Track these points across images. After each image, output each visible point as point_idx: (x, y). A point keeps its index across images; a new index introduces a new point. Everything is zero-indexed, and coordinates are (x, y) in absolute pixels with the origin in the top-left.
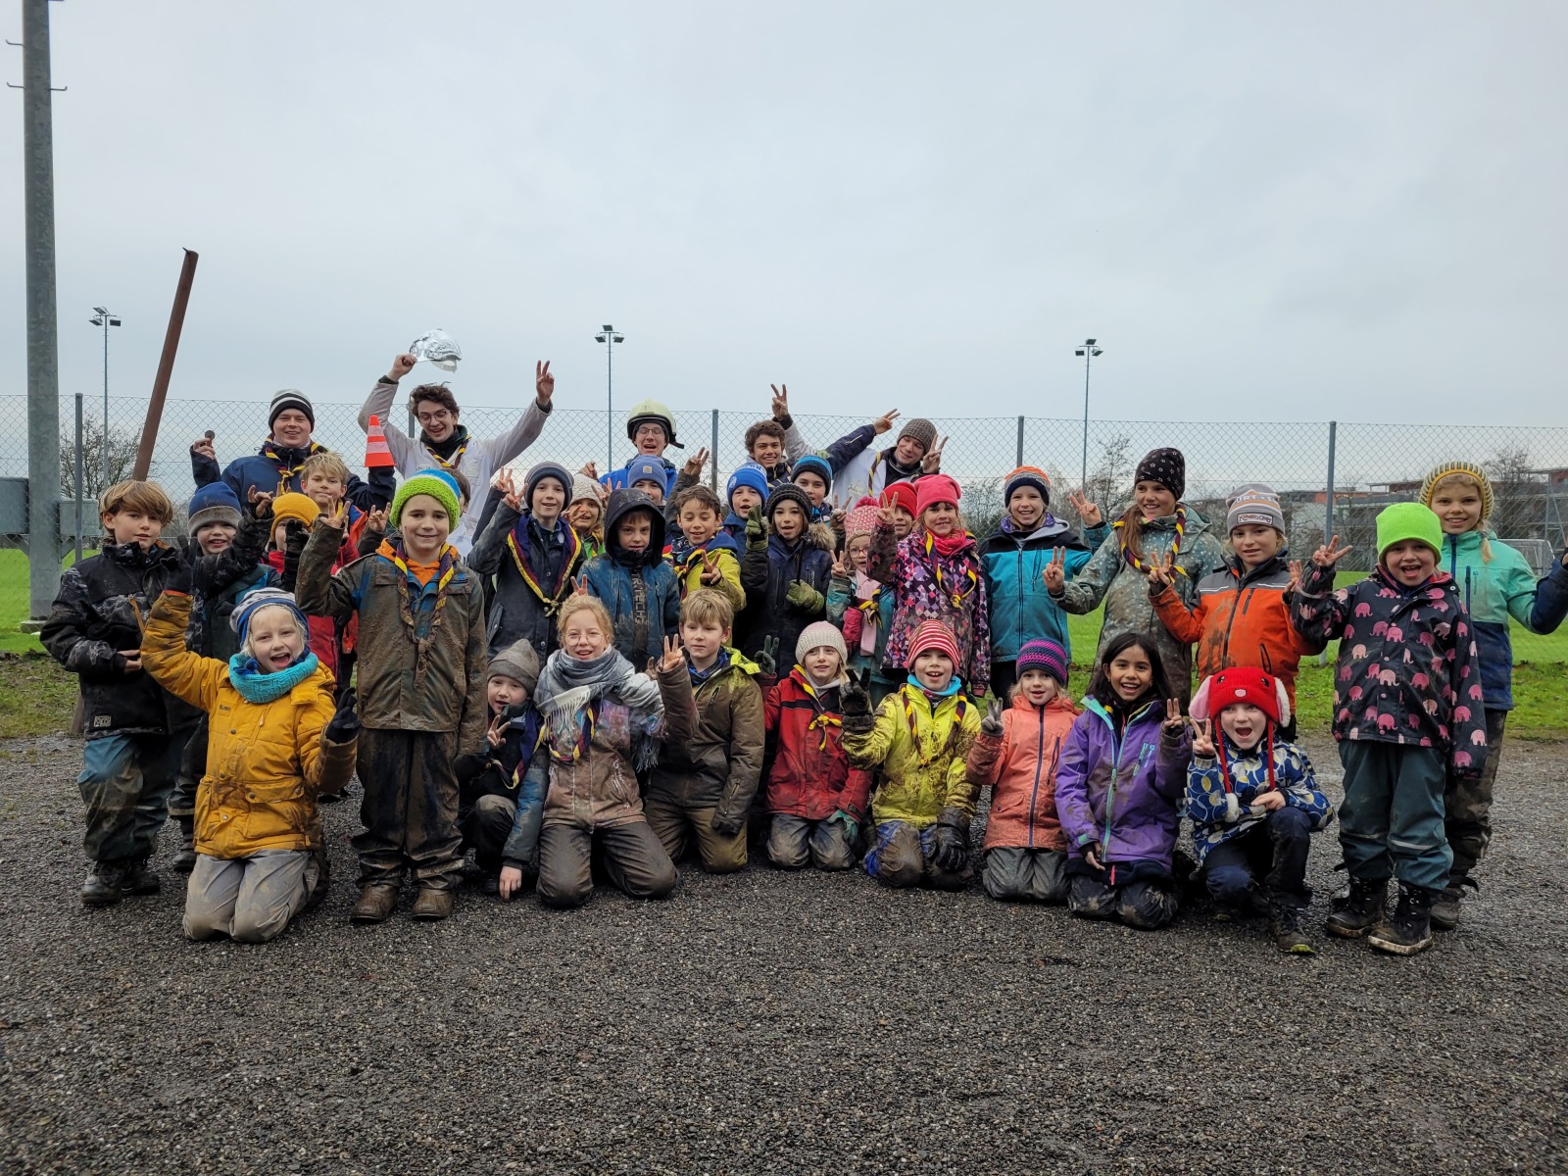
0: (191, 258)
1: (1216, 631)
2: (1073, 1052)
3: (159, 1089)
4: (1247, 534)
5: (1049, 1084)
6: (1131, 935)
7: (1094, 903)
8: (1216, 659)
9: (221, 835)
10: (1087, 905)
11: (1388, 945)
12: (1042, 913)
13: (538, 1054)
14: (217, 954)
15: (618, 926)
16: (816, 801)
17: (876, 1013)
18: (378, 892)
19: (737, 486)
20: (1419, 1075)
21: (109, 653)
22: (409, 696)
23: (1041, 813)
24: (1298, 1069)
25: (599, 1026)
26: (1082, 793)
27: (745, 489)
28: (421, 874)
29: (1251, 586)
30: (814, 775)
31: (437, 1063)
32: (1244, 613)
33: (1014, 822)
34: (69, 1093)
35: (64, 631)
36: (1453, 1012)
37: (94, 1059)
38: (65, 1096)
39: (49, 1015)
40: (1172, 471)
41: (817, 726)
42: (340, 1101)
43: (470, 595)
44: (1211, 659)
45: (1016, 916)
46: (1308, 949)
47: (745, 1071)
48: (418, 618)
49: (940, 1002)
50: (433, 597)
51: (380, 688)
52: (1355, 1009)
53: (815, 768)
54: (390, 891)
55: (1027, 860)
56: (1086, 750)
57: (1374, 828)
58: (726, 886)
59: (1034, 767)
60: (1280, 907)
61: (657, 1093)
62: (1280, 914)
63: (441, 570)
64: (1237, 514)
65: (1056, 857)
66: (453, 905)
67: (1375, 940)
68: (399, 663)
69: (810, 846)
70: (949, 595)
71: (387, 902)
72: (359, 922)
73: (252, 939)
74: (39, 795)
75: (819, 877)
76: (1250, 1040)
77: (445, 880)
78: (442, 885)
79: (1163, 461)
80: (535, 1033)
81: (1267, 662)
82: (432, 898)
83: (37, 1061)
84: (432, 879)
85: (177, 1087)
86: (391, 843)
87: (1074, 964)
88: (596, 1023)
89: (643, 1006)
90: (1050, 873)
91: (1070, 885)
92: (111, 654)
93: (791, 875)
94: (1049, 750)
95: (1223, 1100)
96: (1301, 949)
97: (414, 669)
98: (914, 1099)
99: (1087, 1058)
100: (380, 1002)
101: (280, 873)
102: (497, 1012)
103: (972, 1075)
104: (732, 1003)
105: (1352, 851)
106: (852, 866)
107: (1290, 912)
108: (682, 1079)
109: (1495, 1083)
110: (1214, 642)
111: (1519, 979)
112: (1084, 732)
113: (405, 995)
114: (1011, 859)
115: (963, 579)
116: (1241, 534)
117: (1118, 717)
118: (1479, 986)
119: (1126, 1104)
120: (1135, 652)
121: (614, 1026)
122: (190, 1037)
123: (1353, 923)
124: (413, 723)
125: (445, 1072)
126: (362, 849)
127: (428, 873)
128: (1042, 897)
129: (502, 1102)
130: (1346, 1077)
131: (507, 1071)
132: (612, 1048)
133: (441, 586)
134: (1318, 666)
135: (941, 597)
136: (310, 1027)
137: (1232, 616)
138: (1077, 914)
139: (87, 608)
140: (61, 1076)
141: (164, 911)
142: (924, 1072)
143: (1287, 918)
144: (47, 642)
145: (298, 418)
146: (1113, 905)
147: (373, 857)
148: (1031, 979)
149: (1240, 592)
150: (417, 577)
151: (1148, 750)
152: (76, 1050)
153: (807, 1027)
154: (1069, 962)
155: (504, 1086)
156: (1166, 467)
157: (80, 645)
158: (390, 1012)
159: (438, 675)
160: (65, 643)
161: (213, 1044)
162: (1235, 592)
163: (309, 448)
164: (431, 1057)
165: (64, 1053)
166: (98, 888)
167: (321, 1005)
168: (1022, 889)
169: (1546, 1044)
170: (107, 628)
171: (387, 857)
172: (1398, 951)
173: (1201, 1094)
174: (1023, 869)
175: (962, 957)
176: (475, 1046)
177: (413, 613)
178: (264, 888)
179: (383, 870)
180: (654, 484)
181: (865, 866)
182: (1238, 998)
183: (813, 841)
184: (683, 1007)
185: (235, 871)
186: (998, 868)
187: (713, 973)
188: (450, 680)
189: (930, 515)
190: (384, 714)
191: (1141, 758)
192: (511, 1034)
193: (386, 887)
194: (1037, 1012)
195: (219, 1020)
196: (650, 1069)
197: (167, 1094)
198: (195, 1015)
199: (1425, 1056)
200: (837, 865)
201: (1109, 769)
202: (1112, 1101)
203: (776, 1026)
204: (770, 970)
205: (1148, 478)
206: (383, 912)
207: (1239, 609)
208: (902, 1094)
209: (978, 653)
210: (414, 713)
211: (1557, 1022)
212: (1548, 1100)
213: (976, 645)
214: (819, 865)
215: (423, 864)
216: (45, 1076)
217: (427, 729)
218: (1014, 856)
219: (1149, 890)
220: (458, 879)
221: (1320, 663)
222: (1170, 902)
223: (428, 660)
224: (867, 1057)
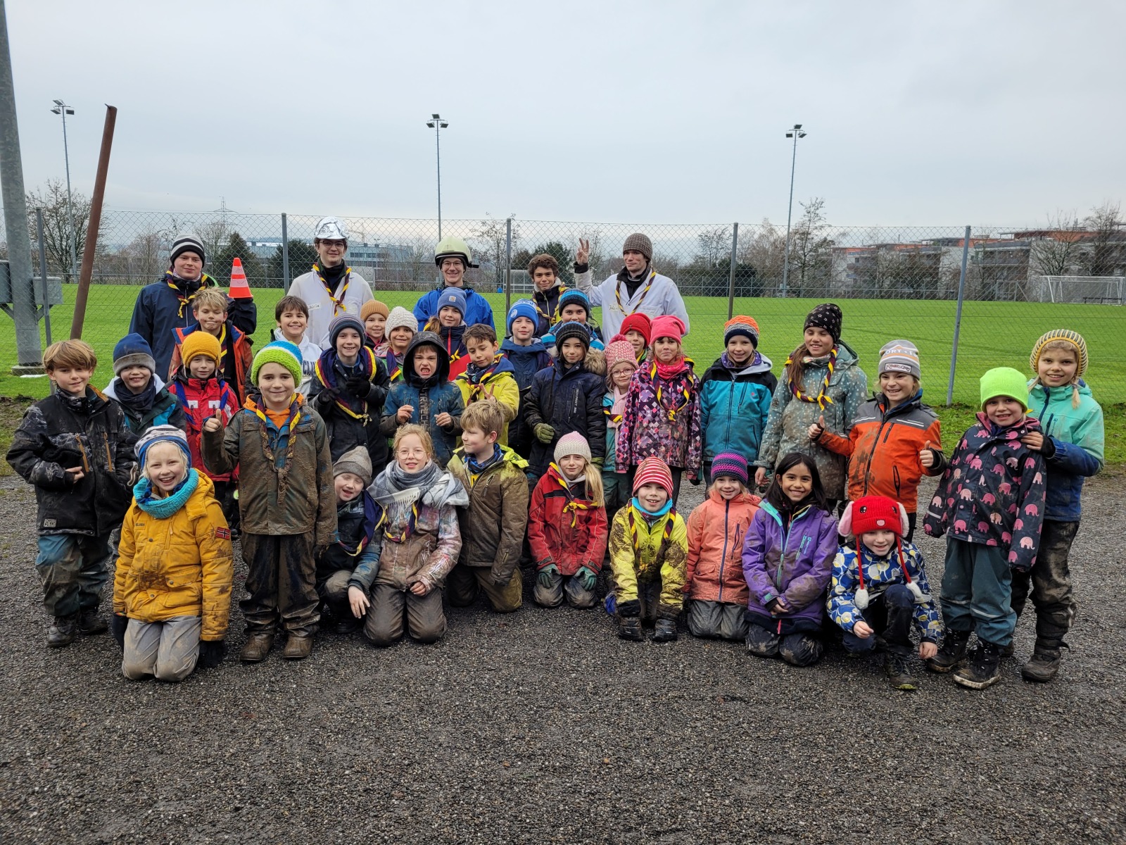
0: (112, 112)
1: (863, 453)
2: (738, 787)
3: (103, 825)
4: (891, 378)
5: (717, 819)
6: (788, 671)
7: (762, 647)
8: (861, 472)
9: (147, 606)
10: (758, 648)
11: (967, 683)
12: (726, 649)
13: (365, 791)
14: (147, 693)
15: (427, 665)
16: (568, 561)
17: (602, 751)
18: (259, 640)
19: (517, 317)
20: (976, 807)
21: (61, 472)
22: (274, 511)
23: (727, 579)
24: (893, 802)
25: (409, 765)
27: (524, 319)
28: (289, 627)
29: (892, 421)
30: (566, 543)
31: (294, 801)
32: (885, 441)
33: (710, 583)
34: (40, 829)
35: (25, 455)
36: (1007, 745)
37: (58, 797)
38: (38, 833)
39: (28, 754)
40: (833, 321)
41: (569, 510)
42: (226, 837)
43: (315, 431)
44: (858, 471)
45: (708, 653)
46: (912, 687)
47: (507, 808)
48: (276, 454)
49: (648, 739)
50: (287, 437)
51: (254, 505)
52: (939, 743)
53: (567, 538)
54: (267, 638)
55: (718, 610)
56: (764, 536)
57: (963, 596)
58: (506, 625)
59: (721, 546)
60: (893, 655)
61: (445, 830)
62: (893, 659)
63: (291, 415)
64: (885, 363)
65: (739, 609)
66: (313, 646)
67: (958, 678)
68: (265, 487)
69: (565, 592)
70: (667, 410)
71: (266, 646)
72: (246, 662)
73: (170, 680)
74: (24, 534)
75: (571, 615)
76: (862, 774)
77: (306, 631)
78: (304, 634)
79: (828, 313)
80: (364, 771)
81: (897, 479)
82: (297, 643)
83: (19, 799)
84: (297, 630)
85: (115, 823)
86: (266, 607)
87: (745, 701)
88: (406, 762)
89: (440, 745)
90: (734, 620)
91: (748, 628)
92: (63, 473)
93: (552, 612)
94: (732, 533)
95: (837, 833)
96: (906, 688)
97: (277, 491)
98: (623, 834)
99: (746, 792)
100: (257, 741)
101: (190, 632)
102: (339, 750)
103: (664, 811)
104: (503, 743)
105: (948, 610)
106: (595, 605)
107: (900, 658)
108: (463, 816)
109: (1029, 815)
110: (861, 460)
111: (1057, 712)
112: (762, 523)
113: (276, 733)
114: (706, 609)
115: (679, 396)
116: (887, 378)
117: (785, 516)
118: (1028, 718)
119: (770, 838)
120: (801, 469)
121: (419, 764)
122: (126, 775)
123: (944, 662)
124: (277, 529)
125: (299, 808)
126: (246, 610)
127: (294, 626)
128: (727, 637)
129: (338, 838)
130: (926, 811)
131: (343, 808)
132: (416, 786)
133: (291, 428)
134: (945, 406)
135: (661, 411)
136: (208, 765)
137: (876, 443)
138: (751, 653)
139: (43, 437)
140: (35, 813)
141: (110, 650)
142: (631, 809)
143: (897, 663)
144: (12, 462)
145: (194, 259)
146: (777, 648)
147: (255, 617)
148: (714, 716)
149: (883, 424)
150: (275, 422)
151: (807, 541)
152: (46, 789)
153: (553, 766)
154: (741, 699)
155: (340, 822)
156: (829, 318)
157: (39, 466)
158: (264, 750)
159: (295, 493)
160: (27, 464)
161: (140, 782)
162: (879, 424)
163: (200, 280)
164: (290, 794)
165: (37, 792)
166: (58, 636)
167: (217, 743)
168: (713, 631)
169: (1069, 776)
170: (59, 453)
171: (264, 616)
172: (974, 686)
173: (823, 829)
174: (715, 616)
175: (666, 695)
176: (321, 785)
177: (272, 450)
178: (179, 644)
179: (262, 625)
180: (456, 310)
181: (605, 605)
182: (858, 733)
183: (569, 587)
184: (468, 746)
185: (155, 629)
186: (697, 615)
187: (491, 713)
188: (305, 496)
189: (658, 346)
190: (257, 523)
191: (801, 547)
192: (347, 772)
193: (265, 636)
194: (715, 749)
195: (146, 758)
196: (441, 807)
197: (108, 829)
198: (129, 753)
199: (983, 788)
200: (585, 604)
201: (779, 554)
202: (760, 836)
203: (532, 764)
204: (531, 709)
205: (816, 325)
206: (262, 654)
207: (881, 439)
208: (615, 830)
209: (690, 448)
210: (278, 522)
211: (1079, 754)
212: (1064, 832)
213: (689, 442)
214: (572, 604)
215: (290, 620)
216: (24, 814)
217: (289, 533)
218: (708, 607)
219: (804, 640)
220: (316, 628)
221: (947, 404)
222: (817, 647)
223: (286, 483)
224: (593, 795)
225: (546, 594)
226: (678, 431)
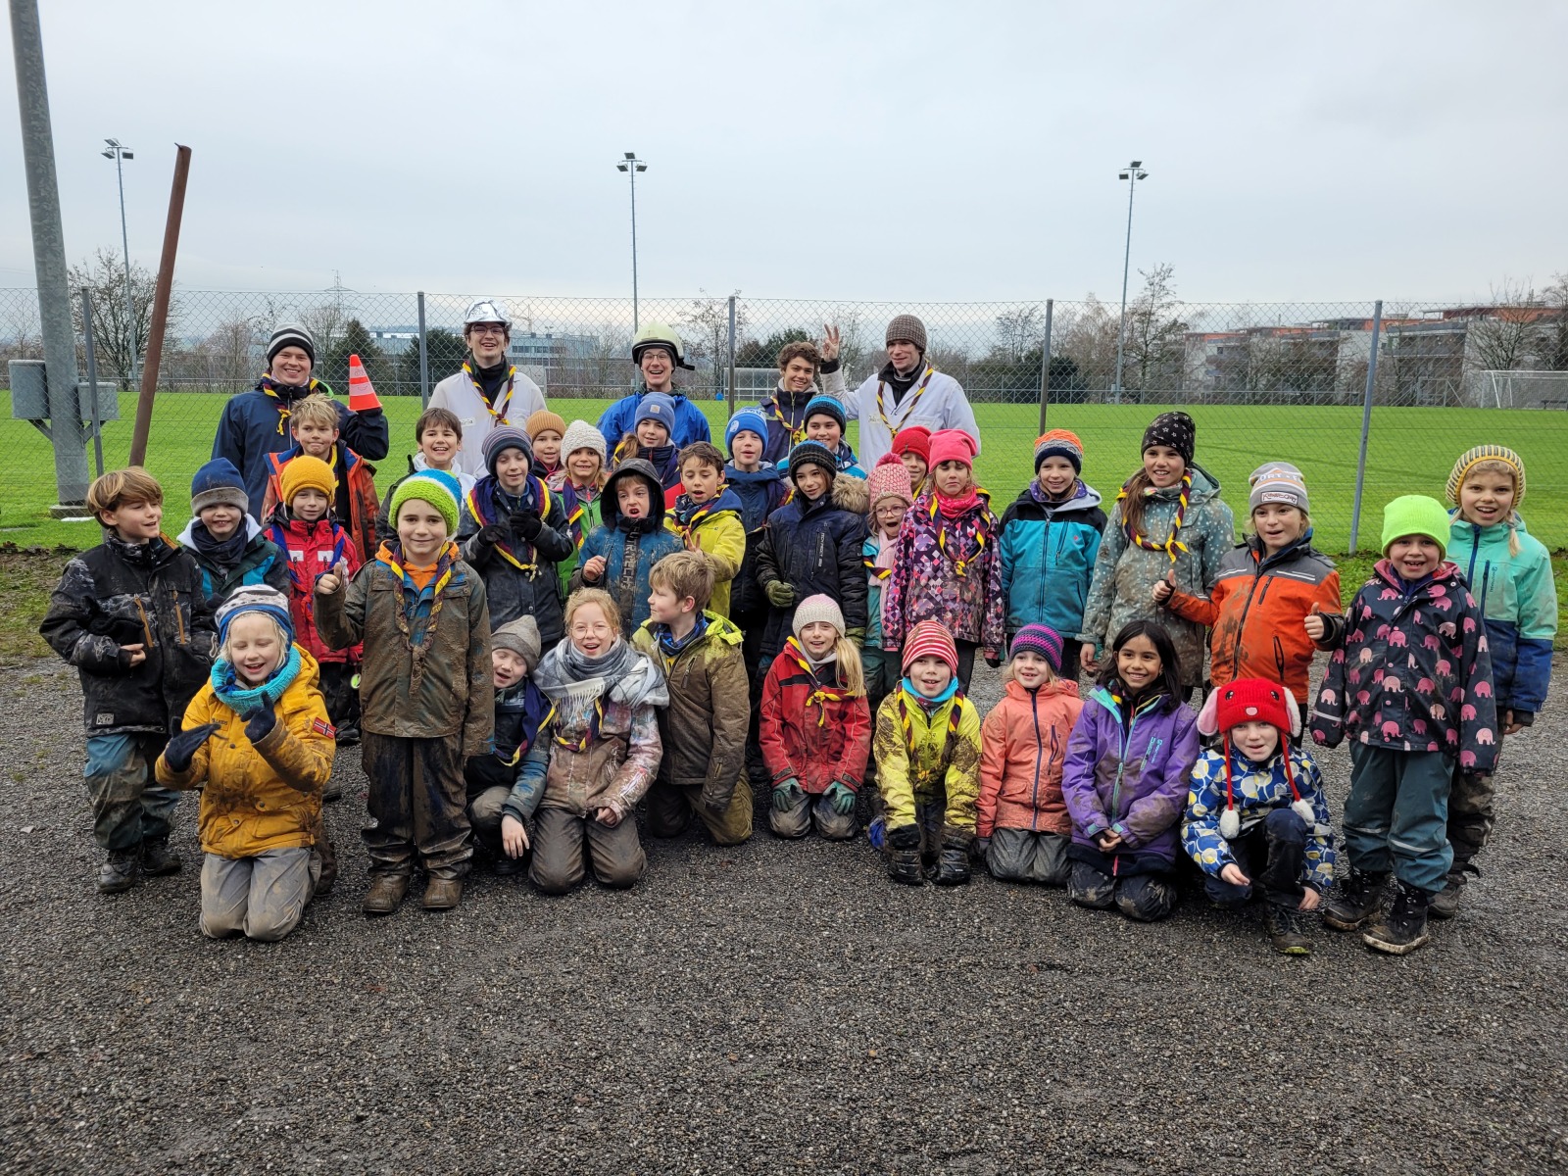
0: (184, 154)
1: (1231, 619)
2: (1058, 1092)
3: (175, 1140)
4: (1271, 513)
5: (1029, 1137)
6: (1127, 929)
7: (1091, 895)
8: (1228, 647)
9: (231, 836)
10: (1085, 895)
11: (1383, 945)
12: (1039, 897)
13: (536, 1094)
14: (236, 958)
15: (621, 918)
16: (817, 774)
17: (867, 1039)
18: (389, 883)
19: (739, 431)
20: (1397, 1121)
21: (115, 649)
22: (404, 703)
24: (1278, 1113)
25: (597, 1058)
26: (1088, 782)
28: (430, 864)
29: (1270, 573)
30: (814, 749)
31: (439, 1107)
32: (1260, 603)
33: (1018, 806)
34: (89, 1146)
35: (66, 626)
36: (1440, 1034)
37: (113, 1100)
38: (86, 1150)
39: (73, 1041)
40: (1184, 437)
41: (814, 702)
42: (345, 1157)
43: (470, 597)
44: (1224, 646)
45: (1014, 902)
46: (1303, 950)
47: (734, 1120)
48: (413, 625)
49: (931, 1023)
50: (430, 602)
51: (378, 693)
52: (1343, 1030)
53: (814, 742)
54: (400, 881)
55: (1030, 843)
56: (1094, 738)
57: (1378, 822)
58: (730, 862)
59: (1034, 757)
61: (648, 1149)
62: (1275, 912)
63: (439, 573)
64: (1261, 493)
65: (1060, 841)
66: (463, 892)
67: (1370, 939)
68: (394, 671)
69: (813, 817)
70: (953, 561)
71: (398, 892)
72: (371, 914)
73: (267, 940)
74: (67, 736)
75: (822, 849)
76: (1234, 1074)
77: (454, 871)
78: (451, 875)
79: (1176, 426)
80: (534, 1066)
81: (1279, 656)
82: (442, 888)
83: (60, 1103)
84: (441, 869)
85: (192, 1137)
86: (398, 838)
87: (1067, 970)
88: (594, 1054)
89: (641, 1031)
90: (1052, 856)
91: (1071, 869)
92: (117, 650)
93: (795, 846)
95: (1200, 1157)
96: (1296, 951)
97: (409, 676)
98: (896, 1157)
99: (1070, 1099)
100: (387, 1024)
102: (500, 1038)
103: (955, 1125)
104: (728, 1027)
106: (855, 835)
108: (673, 1130)
109: (1473, 1133)
110: (1228, 629)
111: (1511, 987)
112: (1093, 720)
113: (412, 1012)
114: (1014, 841)
115: (970, 542)
116: (1263, 513)
117: (1125, 709)
118: (1470, 996)
119: (1104, 1163)
120: (1141, 642)
121: (611, 1057)
122: (206, 1071)
123: (1350, 916)
124: (407, 729)
125: (446, 1118)
126: (371, 842)
127: (437, 864)
128: (1041, 879)
129: (499, 1160)
130: (1325, 1126)
131: (506, 1118)
132: (607, 1088)
133: (437, 592)
134: (1347, 555)
135: (946, 563)
136: (320, 1057)
137: (1248, 604)
138: (1075, 902)
139: (90, 601)
140: (82, 1123)
141: (184, 898)
142: (908, 1122)
143: (1282, 917)
144: (48, 635)
145: (299, 357)
146: (1111, 896)
147: (382, 851)
148: (1023, 992)
149: (1258, 578)
150: (415, 581)
151: (1155, 745)
152: (96, 1090)
153: (798, 1061)
154: (1062, 968)
155: (502, 1137)
156: (1179, 432)
157: (84, 640)
158: (396, 1037)
159: (435, 680)
160: (67, 638)
161: (225, 1081)
162: (1252, 578)
163: (308, 386)
164: (433, 1097)
165: (85, 1094)
166: (114, 878)
167: (331, 1027)
168: (1022, 872)
169: (1529, 1077)
170: (111, 623)
171: (396, 850)
172: (1392, 950)
173: (1179, 1150)
174: (1025, 852)
175: (956, 961)
176: (475, 1085)
177: (408, 619)
178: (277, 889)
179: (393, 863)
180: (660, 424)
181: (869, 835)
182: (1227, 1016)
183: (818, 810)
184: (679, 1033)
185: (244, 868)
186: (1001, 848)
187: (710, 986)
188: (448, 686)
189: (940, 473)
190: (381, 719)
191: (1148, 753)
192: (511, 1068)
193: (397, 878)
194: (1026, 1038)
195: (234, 1047)
196: (642, 1117)
197: (181, 1146)
198: (211, 1040)
199: (1406, 1094)
200: (841, 834)
201: (1115, 762)
202: (1090, 1161)
203: (769, 1057)
204: (767, 981)
205: (1161, 443)
206: (394, 904)
207: (1255, 598)
208: (885, 1151)
209: (988, 615)
210: (409, 719)
211: (1543, 1047)
212: (1522, 1156)
213: (986, 607)
214: (823, 834)
215: (433, 856)
216: (67, 1124)
217: (423, 735)
218: (1017, 838)
219: (1151, 885)
220: (467, 867)
221: (1350, 552)
222: (1169, 894)
223: (423, 667)
224: (854, 1101)
225: (788, 820)
226: (969, 590)
